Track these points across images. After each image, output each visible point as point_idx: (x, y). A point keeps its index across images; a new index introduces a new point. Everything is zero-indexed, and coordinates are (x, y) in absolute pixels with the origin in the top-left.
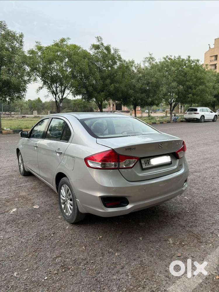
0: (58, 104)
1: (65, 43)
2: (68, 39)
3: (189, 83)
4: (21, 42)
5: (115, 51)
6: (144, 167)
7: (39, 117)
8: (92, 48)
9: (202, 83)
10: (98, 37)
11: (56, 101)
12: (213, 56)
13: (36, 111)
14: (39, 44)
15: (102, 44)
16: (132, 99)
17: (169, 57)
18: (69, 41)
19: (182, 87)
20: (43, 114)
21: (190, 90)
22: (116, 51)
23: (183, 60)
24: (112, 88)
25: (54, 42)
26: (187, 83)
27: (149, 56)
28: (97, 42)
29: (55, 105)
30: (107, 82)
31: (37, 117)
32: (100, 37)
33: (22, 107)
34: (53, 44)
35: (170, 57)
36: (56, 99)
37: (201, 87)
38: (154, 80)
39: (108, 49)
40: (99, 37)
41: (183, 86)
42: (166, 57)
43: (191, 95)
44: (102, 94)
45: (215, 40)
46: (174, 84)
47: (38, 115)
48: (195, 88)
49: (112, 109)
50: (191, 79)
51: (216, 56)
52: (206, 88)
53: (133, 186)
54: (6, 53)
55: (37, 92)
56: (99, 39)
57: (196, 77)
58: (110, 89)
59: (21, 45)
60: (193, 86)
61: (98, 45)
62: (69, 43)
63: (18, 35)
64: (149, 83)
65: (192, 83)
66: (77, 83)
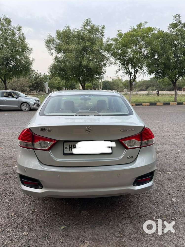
0: (131, 83)
1: (142, 27)
2: (145, 23)
4: (103, 32)
6: (65, 152)
7: (128, 94)
8: (170, 28)
10: (175, 16)
11: (130, 80)
13: (126, 89)
15: (180, 22)
18: (146, 25)
20: (134, 91)
25: (131, 28)
28: (174, 21)
29: (129, 83)
31: (126, 94)
32: (178, 15)
33: (118, 86)
34: (131, 30)
36: (130, 78)
47: (127, 93)
53: (43, 170)
54: (88, 44)
55: (116, 74)
56: (177, 17)
59: (103, 35)
61: (176, 24)
63: (100, 28)
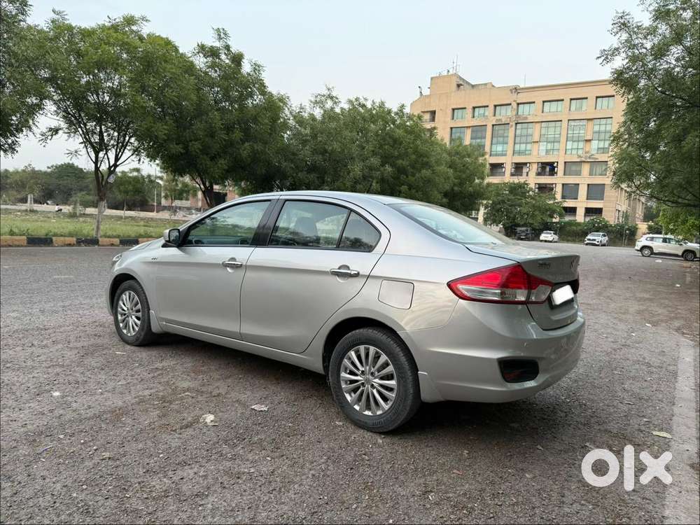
0: (103, 177)
1: (134, 28)
2: (143, 20)
3: (404, 163)
5: (255, 69)
8: (198, 53)
9: (427, 165)
10: (218, 30)
11: (97, 168)
12: (427, 112)
14: (64, 19)
15: (227, 47)
16: (289, 184)
17: (362, 101)
18: (145, 26)
19: (390, 169)
21: (403, 177)
22: (257, 68)
23: (389, 112)
24: (245, 150)
25: (110, 22)
26: (400, 162)
27: (326, 92)
28: (214, 40)
30: (234, 135)
32: (223, 29)
34: (107, 24)
35: (365, 102)
36: (96, 163)
37: (426, 173)
38: (336, 146)
39: (237, 59)
40: (222, 31)
41: (392, 166)
42: (354, 100)
43: (406, 187)
44: (221, 164)
45: (432, 79)
46: (375, 161)
48: (413, 175)
49: (200, 204)
50: (406, 154)
51: (433, 113)
52: (434, 175)
56: (221, 34)
57: (416, 152)
58: (240, 155)
59: (23, 13)
60: (410, 170)
61: (218, 48)
62: (146, 30)
64: (326, 151)
65: (407, 163)
66: (165, 129)
